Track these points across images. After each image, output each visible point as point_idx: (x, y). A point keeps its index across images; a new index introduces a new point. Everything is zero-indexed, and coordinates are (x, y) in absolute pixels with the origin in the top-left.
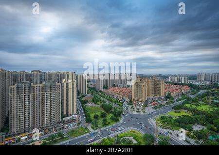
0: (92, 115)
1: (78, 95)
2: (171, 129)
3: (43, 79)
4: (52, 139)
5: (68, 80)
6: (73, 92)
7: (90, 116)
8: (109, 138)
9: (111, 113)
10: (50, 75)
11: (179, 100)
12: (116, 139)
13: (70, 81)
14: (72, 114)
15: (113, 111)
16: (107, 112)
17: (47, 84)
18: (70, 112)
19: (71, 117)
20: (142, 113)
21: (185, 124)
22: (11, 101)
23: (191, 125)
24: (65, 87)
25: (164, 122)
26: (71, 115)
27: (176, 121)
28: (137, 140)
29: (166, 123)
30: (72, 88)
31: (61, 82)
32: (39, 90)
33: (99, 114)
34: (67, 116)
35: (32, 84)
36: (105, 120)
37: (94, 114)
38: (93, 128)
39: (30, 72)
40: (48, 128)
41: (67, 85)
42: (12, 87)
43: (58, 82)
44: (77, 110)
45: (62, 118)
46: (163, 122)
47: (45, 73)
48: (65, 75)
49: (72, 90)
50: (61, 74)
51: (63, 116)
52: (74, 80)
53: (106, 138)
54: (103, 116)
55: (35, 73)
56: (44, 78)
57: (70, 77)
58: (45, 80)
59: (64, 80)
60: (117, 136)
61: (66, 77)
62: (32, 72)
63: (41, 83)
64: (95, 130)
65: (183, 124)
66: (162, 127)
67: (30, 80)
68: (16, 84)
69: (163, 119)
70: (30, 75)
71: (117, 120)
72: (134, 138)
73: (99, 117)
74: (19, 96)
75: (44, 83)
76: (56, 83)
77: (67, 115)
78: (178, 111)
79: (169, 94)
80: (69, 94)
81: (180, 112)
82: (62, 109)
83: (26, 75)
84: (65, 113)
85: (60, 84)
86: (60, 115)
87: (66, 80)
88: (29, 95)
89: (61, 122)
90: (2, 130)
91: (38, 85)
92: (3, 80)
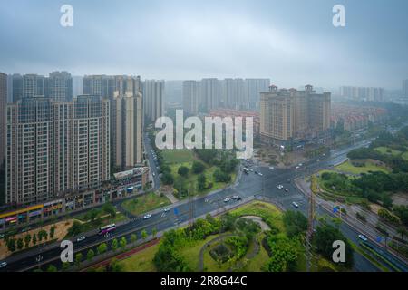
0: (175, 169)
1: (146, 125)
2: (344, 202)
4: (93, 218)
5: (124, 93)
6: (135, 117)
7: (169, 170)
8: (209, 219)
9: (216, 163)
11: (363, 137)
12: (226, 220)
13: (129, 95)
14: (132, 164)
15: (219, 160)
16: (207, 162)
17: (82, 100)
18: (129, 161)
19: (131, 172)
20: (281, 165)
21: (377, 190)
22: (9, 135)
23: (388, 193)
24: (119, 108)
25: (329, 186)
26: (130, 168)
27: (355, 183)
28: (269, 224)
29: (334, 188)
30: (132, 109)
31: (111, 97)
32: (66, 114)
33: (189, 165)
34: (123, 170)
35: (52, 100)
36: (202, 180)
37: (179, 166)
38: (176, 196)
39: (47, 76)
40: (84, 194)
41: (123, 103)
42: (11, 106)
43: (105, 98)
44: (144, 157)
45: (112, 174)
46: (326, 185)
47: (77, 78)
48: (119, 83)
49: (132, 114)
50: (110, 81)
51: (114, 169)
52: (136, 92)
53: (204, 217)
54: (198, 170)
57: (130, 86)
59: (116, 94)
60: (227, 214)
61: (122, 88)
62: (51, 75)
64: (180, 200)
65: (372, 192)
66: (326, 197)
67: (48, 93)
68: (19, 101)
69: (326, 179)
70: (47, 81)
71: (226, 180)
72: (264, 220)
73: (189, 173)
74: (26, 126)
75: (75, 99)
76: (101, 98)
77: (123, 168)
78: (360, 161)
79: (340, 124)
80: (127, 122)
81: (363, 165)
82: (112, 154)
83: (40, 82)
84: (118, 163)
85: (108, 101)
86: (108, 168)
87: (122, 92)
88: (45, 124)
89: (109, 182)
91: (63, 104)
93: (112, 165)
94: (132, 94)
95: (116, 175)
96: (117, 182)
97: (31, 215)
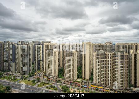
5: (136, 51)
10: (118, 46)
17: (116, 53)
22: (94, 62)
31: (129, 52)
32: (110, 57)
35: (106, 52)
39: (104, 44)
41: (136, 56)
42: (94, 53)
43: (126, 53)
45: (129, 87)
47: (114, 44)
48: (133, 46)
50: (128, 45)
55: (108, 44)
56: (114, 48)
58: (114, 50)
59: (132, 51)
62: (105, 43)
63: (111, 52)
67: (104, 50)
68: (96, 52)
70: (104, 45)
74: (98, 60)
75: (114, 52)
76: (124, 53)
77: (136, 86)
83: (102, 46)
85: (127, 54)
88: (104, 60)
89: (129, 90)
90: (90, 79)
91: (109, 54)
92: (90, 49)
97: (99, 89)
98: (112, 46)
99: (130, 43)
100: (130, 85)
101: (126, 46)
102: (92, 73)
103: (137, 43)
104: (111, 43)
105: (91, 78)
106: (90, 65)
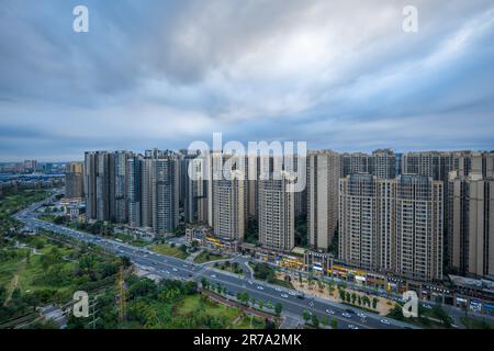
3: (397, 168)
5: (466, 174)
6: (487, 209)
10: (413, 161)
13: (475, 176)
14: (480, 274)
17: (407, 180)
18: (475, 267)
19: (478, 282)
26: (477, 277)
30: (481, 196)
31: (444, 177)
32: (389, 192)
35: (375, 177)
39: (370, 154)
40: (408, 282)
41: (465, 187)
42: (343, 180)
43: (436, 178)
45: (446, 275)
47: (400, 155)
48: (457, 161)
49: (481, 204)
50: (443, 159)
55: (380, 155)
56: (400, 166)
57: (476, 165)
58: (400, 171)
59: (452, 175)
61: (461, 166)
62: (374, 153)
63: (392, 176)
67: (371, 170)
68: (348, 176)
70: (370, 159)
74: (353, 198)
75: (398, 178)
76: (431, 179)
77: (463, 273)
80: (471, 213)
82: (445, 243)
83: (364, 160)
84: (456, 263)
85: (440, 183)
86: (439, 265)
87: (462, 173)
88: (369, 199)
89: (442, 282)
90: (330, 249)
91: (386, 181)
92: (330, 168)
93: (446, 262)
94: (481, 177)
95: (452, 277)
96: (453, 288)
98: (392, 161)
99: (446, 150)
100: (448, 269)
101: (436, 161)
102: (336, 234)
103: (468, 152)
104: (390, 153)
105: (333, 248)
106: (331, 212)
